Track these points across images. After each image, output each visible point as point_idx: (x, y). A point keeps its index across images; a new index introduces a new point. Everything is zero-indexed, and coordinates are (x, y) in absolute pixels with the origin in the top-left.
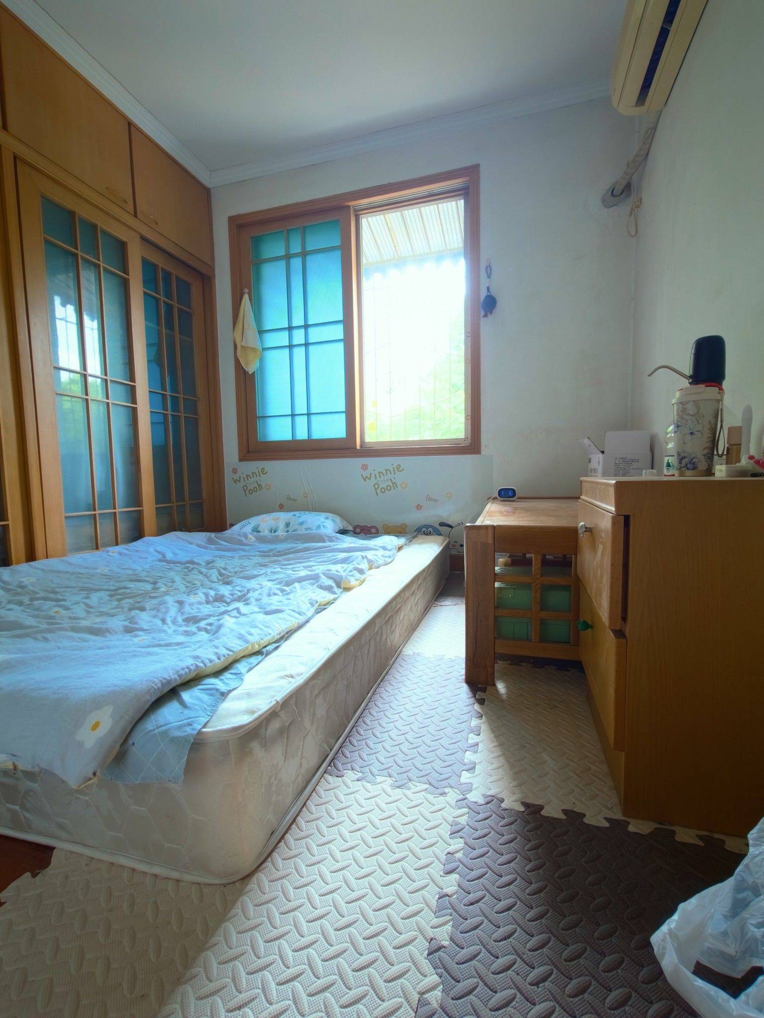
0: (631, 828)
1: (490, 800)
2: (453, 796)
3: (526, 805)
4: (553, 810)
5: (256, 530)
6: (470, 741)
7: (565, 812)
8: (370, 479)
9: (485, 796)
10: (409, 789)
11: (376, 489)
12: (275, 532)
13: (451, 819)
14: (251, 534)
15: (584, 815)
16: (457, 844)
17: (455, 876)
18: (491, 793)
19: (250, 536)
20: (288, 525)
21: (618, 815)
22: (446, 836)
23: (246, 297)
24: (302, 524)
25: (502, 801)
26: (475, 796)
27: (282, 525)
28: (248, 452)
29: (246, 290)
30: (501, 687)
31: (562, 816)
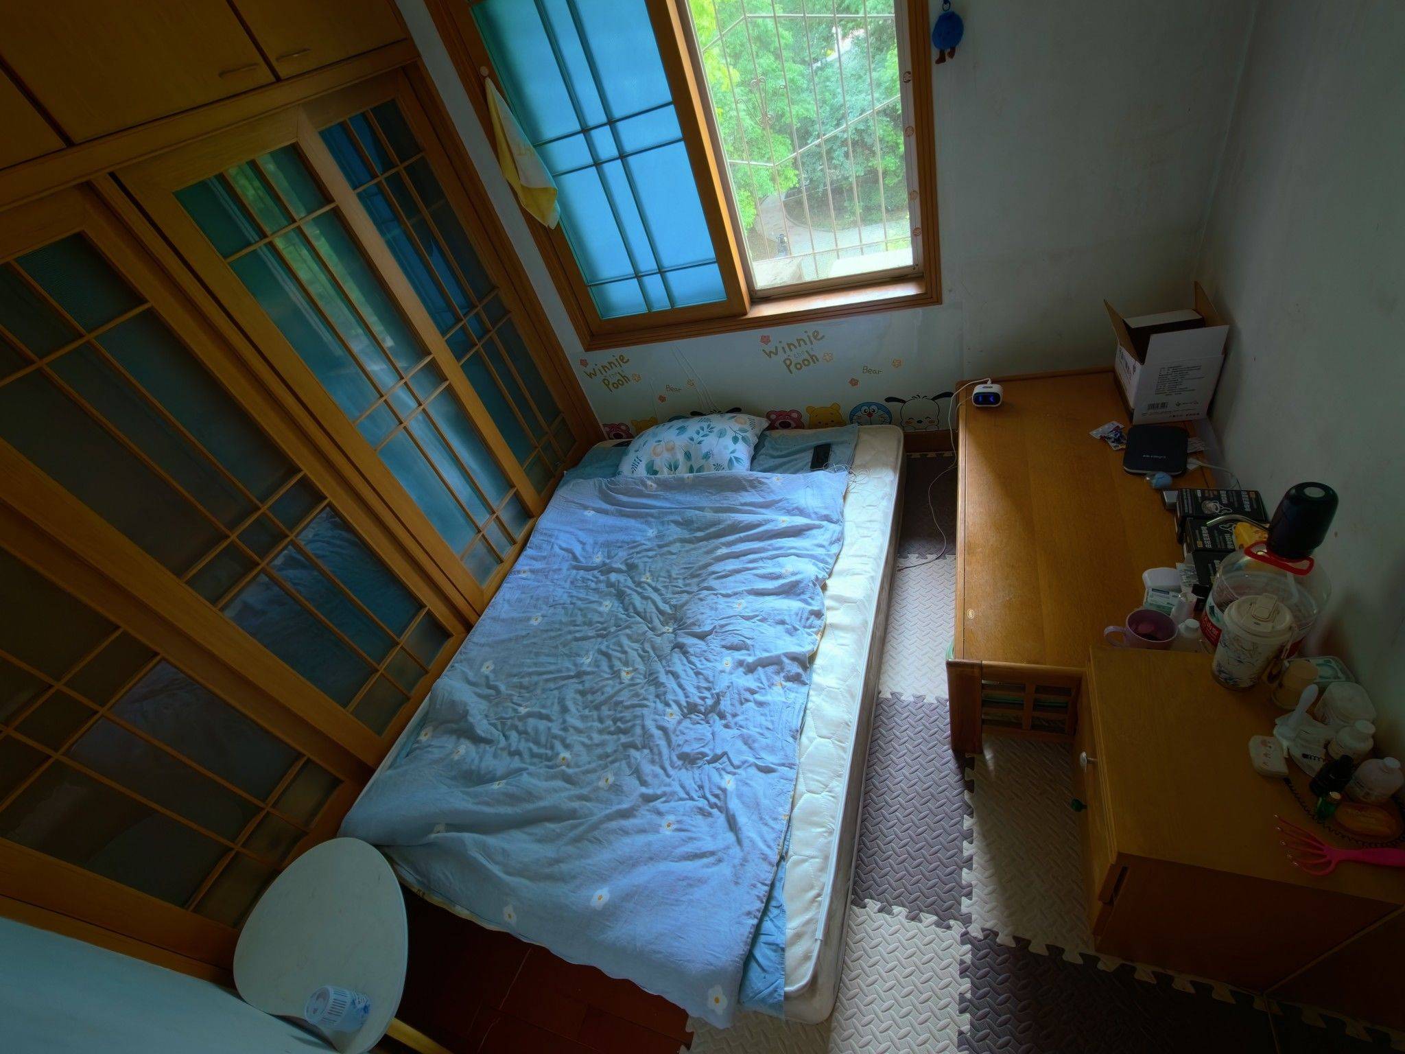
0: (1100, 966)
1: (990, 934)
2: (957, 928)
3: (1017, 939)
4: (1037, 947)
5: (652, 471)
6: (966, 854)
7: (1048, 947)
8: (776, 354)
9: (983, 930)
10: (920, 921)
11: (788, 367)
12: (676, 468)
13: (958, 958)
14: (649, 479)
15: (1063, 950)
16: (966, 984)
17: (967, 1015)
18: (988, 925)
19: (649, 483)
20: (688, 456)
21: (1091, 952)
22: (957, 975)
23: (490, 85)
24: (707, 456)
25: (996, 934)
26: (975, 931)
27: (680, 457)
28: (592, 335)
29: (484, 71)
30: (988, 755)
31: (1045, 952)
